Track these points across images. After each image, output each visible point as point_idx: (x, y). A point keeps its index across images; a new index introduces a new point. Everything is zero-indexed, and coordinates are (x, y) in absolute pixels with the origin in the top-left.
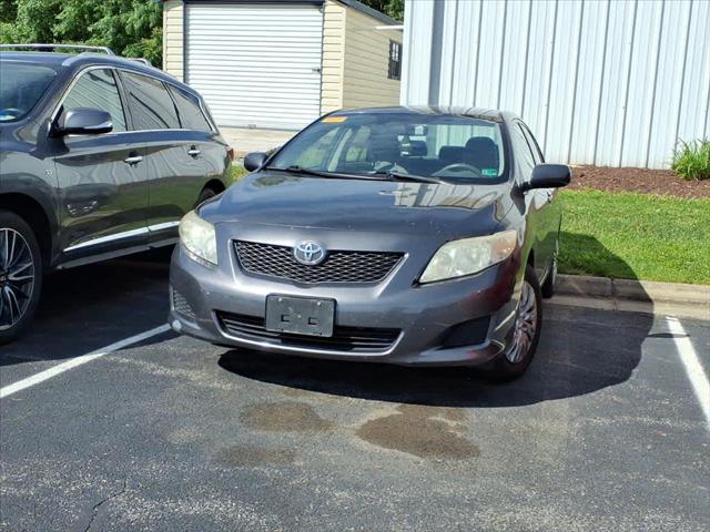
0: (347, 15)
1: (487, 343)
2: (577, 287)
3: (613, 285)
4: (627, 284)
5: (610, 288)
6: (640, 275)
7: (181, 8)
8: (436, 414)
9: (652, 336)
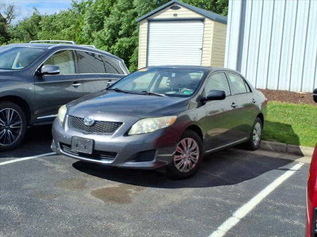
0: (215, 25)
1: (154, 161)
2: (270, 147)
3: (287, 147)
4: (292, 147)
5: (285, 148)
6: (301, 143)
7: (147, 24)
8: (132, 188)
9: (280, 169)
